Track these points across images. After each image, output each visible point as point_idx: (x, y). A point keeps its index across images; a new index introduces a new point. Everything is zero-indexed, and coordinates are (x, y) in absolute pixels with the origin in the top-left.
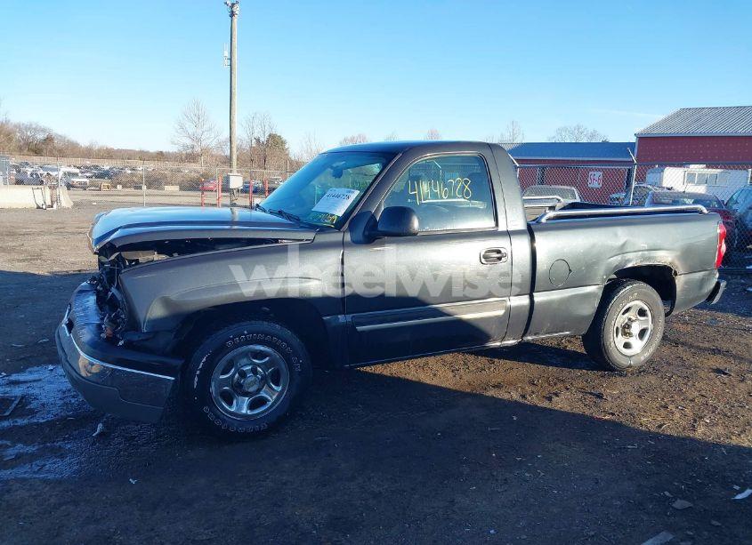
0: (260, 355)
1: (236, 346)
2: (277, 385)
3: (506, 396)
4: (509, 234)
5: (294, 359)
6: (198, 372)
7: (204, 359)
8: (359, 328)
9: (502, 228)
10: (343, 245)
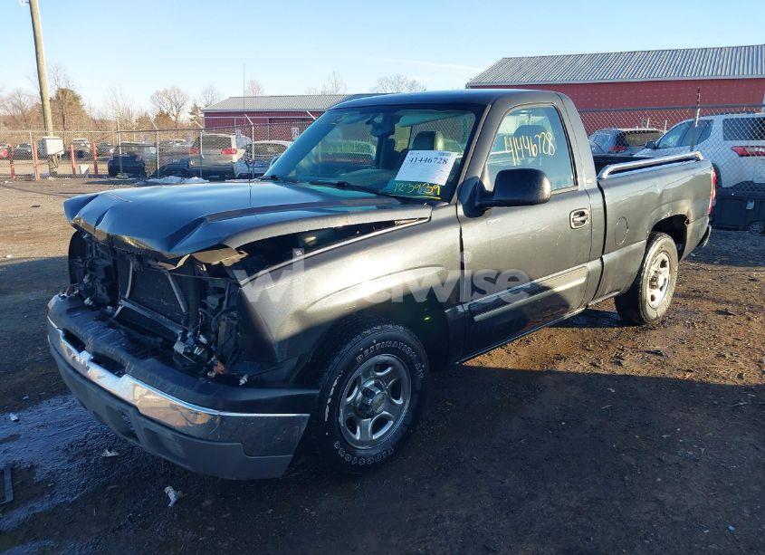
0: (383, 366)
1: (365, 359)
2: (398, 399)
3: (578, 369)
4: (587, 193)
5: (417, 365)
6: (329, 401)
7: (335, 383)
8: (477, 318)
9: (580, 188)
10: (457, 220)
